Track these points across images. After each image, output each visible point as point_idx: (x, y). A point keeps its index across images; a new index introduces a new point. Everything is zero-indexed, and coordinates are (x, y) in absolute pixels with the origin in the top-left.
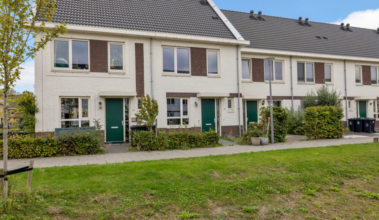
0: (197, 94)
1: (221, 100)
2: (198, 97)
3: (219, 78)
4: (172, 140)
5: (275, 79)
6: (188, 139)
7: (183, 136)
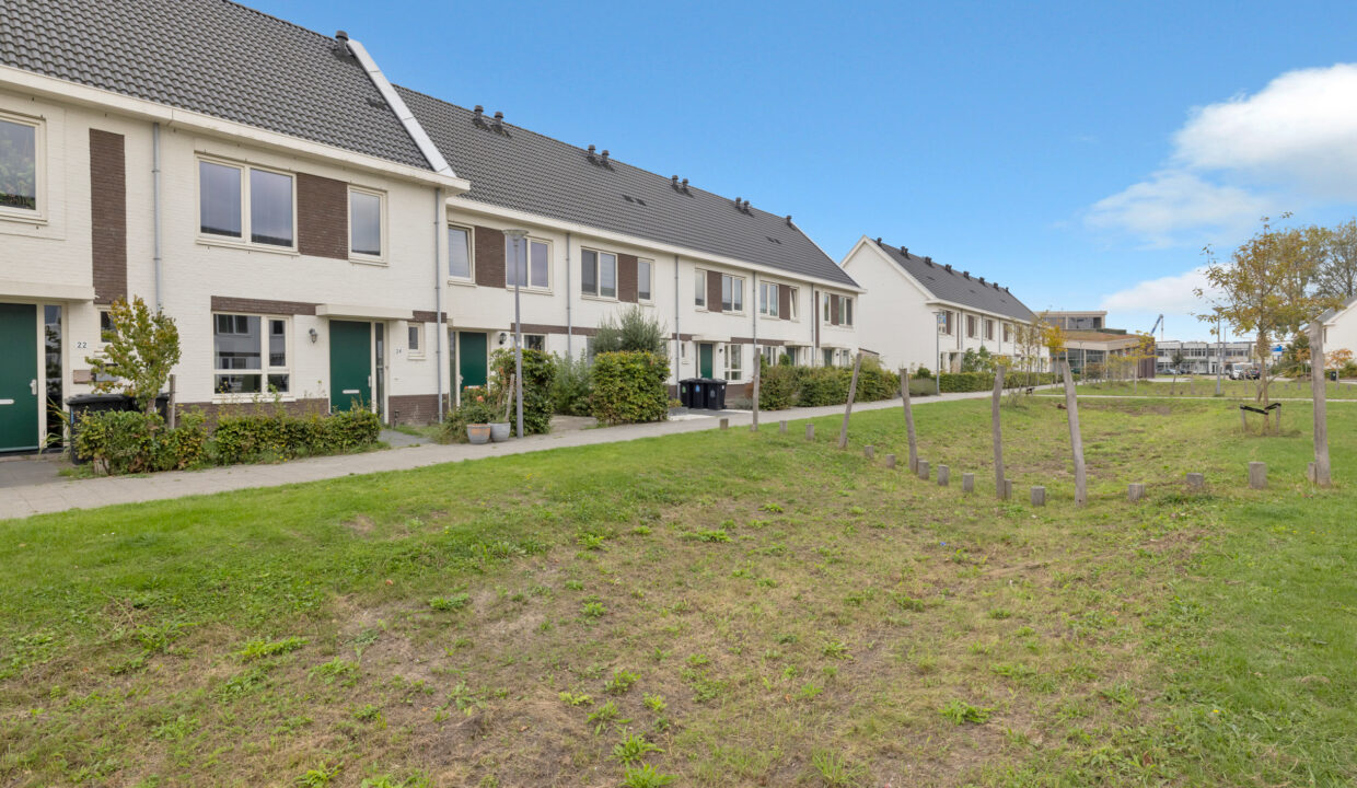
0: (317, 307)
1: (388, 328)
2: (319, 316)
3: (385, 270)
4: (230, 438)
5: (533, 284)
6: (284, 433)
7: (267, 425)
